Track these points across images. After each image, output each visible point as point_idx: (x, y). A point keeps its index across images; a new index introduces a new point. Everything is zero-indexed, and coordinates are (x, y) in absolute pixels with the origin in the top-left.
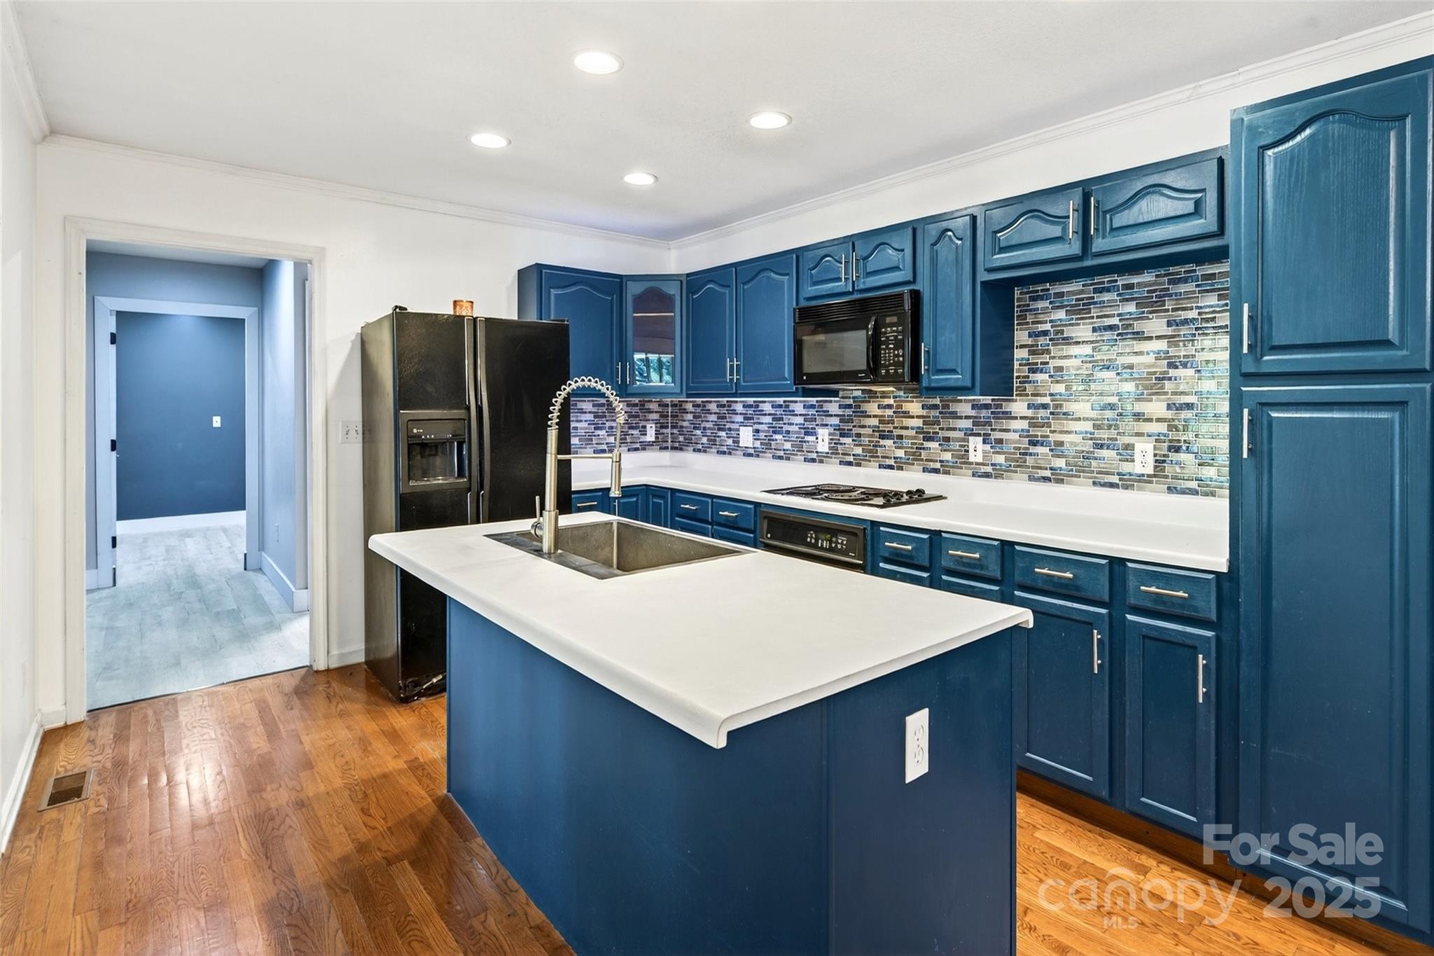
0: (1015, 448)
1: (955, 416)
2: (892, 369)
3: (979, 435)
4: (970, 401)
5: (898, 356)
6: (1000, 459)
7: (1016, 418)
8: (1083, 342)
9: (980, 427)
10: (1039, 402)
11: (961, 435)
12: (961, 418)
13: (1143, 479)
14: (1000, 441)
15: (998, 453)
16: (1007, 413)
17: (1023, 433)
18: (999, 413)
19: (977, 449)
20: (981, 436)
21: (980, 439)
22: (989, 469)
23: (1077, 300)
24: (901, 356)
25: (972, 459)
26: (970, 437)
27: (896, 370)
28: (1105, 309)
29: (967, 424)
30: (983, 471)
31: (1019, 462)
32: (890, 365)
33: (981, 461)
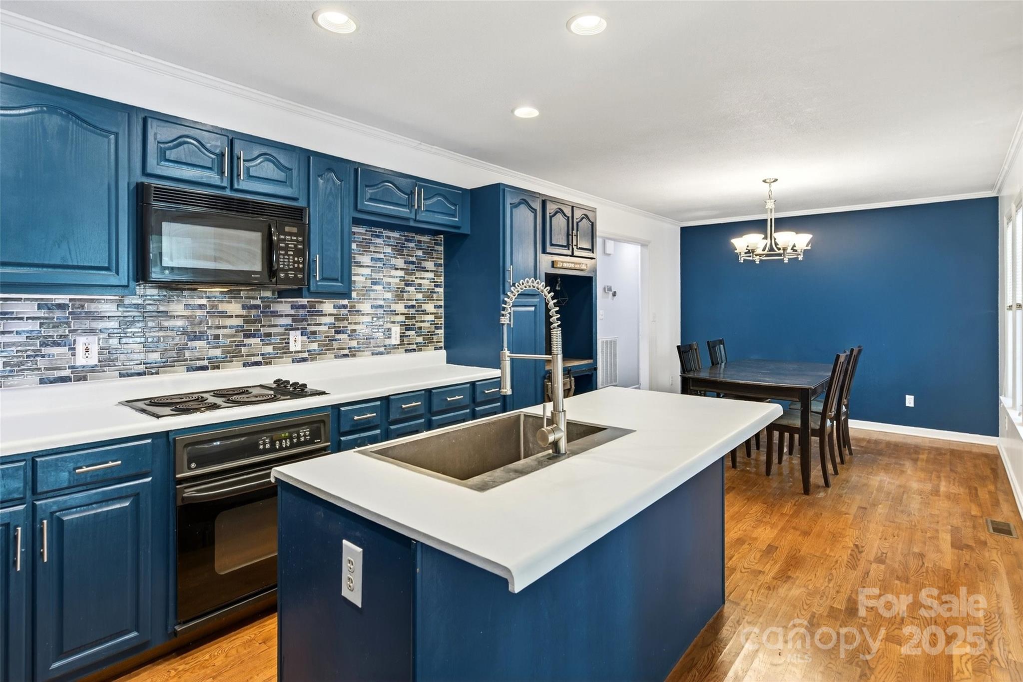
0: (325, 337)
1: (276, 314)
2: (291, 274)
3: (298, 329)
4: (290, 302)
5: (298, 262)
6: (315, 346)
7: (325, 315)
8: (366, 266)
9: (299, 322)
10: (341, 304)
11: (281, 330)
12: (281, 316)
13: (395, 347)
14: (314, 333)
15: (313, 342)
16: (319, 311)
17: (331, 326)
18: (313, 311)
19: (296, 341)
20: (299, 330)
21: (299, 332)
22: (306, 355)
23: (363, 239)
24: (301, 263)
25: (292, 348)
26: (290, 332)
27: (296, 275)
28: (377, 248)
29: (288, 321)
30: (300, 357)
31: (328, 346)
32: (291, 270)
33: (300, 349)
